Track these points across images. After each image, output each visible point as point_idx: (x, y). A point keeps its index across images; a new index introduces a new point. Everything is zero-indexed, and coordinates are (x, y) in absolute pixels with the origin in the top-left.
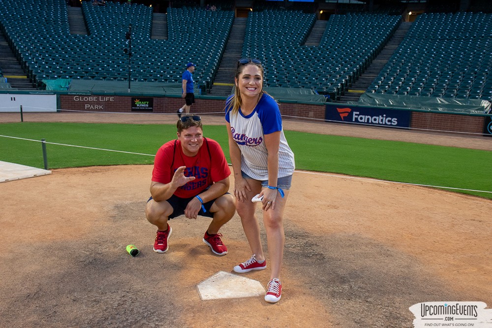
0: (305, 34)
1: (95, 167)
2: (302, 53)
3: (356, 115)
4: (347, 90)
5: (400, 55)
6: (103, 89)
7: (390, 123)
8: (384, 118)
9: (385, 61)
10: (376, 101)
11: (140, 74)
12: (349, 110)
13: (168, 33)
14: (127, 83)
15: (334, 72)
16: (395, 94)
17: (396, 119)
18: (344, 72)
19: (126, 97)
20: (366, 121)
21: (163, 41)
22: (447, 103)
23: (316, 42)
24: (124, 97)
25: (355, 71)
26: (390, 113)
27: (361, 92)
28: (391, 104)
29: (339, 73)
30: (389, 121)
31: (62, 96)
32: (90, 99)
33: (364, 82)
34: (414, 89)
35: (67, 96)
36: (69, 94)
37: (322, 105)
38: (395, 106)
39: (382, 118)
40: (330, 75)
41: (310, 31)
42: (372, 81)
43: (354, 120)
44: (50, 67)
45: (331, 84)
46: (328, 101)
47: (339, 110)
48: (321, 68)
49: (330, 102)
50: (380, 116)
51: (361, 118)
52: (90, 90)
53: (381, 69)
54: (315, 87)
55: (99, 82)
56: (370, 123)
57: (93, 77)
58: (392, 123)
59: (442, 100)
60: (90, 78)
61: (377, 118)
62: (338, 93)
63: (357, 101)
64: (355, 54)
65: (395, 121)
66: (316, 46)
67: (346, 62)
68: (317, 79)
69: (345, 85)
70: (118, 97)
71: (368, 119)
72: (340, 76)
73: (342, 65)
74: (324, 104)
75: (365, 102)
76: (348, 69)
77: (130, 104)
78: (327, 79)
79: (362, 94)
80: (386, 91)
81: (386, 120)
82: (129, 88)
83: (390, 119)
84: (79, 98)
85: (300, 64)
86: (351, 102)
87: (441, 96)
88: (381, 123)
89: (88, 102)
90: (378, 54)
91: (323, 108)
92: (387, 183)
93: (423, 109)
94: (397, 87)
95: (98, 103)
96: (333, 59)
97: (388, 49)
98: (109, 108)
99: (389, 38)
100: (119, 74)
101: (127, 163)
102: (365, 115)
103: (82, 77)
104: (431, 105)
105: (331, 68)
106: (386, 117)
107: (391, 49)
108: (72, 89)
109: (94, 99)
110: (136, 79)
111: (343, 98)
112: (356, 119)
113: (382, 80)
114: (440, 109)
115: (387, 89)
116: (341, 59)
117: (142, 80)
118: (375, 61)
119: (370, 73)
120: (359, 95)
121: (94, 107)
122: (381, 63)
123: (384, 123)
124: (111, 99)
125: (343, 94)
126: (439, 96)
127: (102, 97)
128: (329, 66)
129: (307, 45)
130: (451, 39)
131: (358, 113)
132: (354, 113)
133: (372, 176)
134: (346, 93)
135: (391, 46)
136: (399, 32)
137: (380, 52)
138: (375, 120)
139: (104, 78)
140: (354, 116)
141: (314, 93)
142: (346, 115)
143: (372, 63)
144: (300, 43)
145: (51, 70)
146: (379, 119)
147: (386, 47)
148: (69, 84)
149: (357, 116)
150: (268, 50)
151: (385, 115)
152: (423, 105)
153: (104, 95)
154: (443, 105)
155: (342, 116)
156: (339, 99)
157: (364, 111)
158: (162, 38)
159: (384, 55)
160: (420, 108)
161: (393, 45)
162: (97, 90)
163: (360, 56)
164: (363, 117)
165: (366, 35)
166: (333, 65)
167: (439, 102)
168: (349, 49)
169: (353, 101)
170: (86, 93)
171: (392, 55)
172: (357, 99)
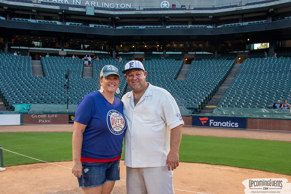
0: (177, 73)
1: (38, 164)
2: (181, 84)
3: (212, 121)
4: (205, 106)
5: (236, 83)
6: (51, 110)
7: (233, 126)
8: (230, 123)
9: (227, 87)
10: (224, 112)
11: (75, 99)
12: (207, 119)
13: (93, 75)
14: (66, 105)
15: (196, 95)
16: (235, 108)
17: (237, 124)
18: (202, 95)
19: (65, 115)
20: (218, 126)
21: (90, 79)
22: (269, 112)
23: (184, 77)
24: (64, 115)
25: (209, 94)
26: (233, 119)
27: (214, 107)
28: (233, 114)
29: (199, 96)
30: (233, 125)
31: (24, 115)
32: (43, 116)
33: (215, 100)
34: (247, 104)
35: (27, 115)
36: (28, 113)
37: (189, 116)
38: (236, 115)
39: (228, 123)
40: (194, 97)
41: (180, 71)
42: (220, 100)
43: (210, 125)
44: (19, 97)
45: (195, 103)
46: (193, 113)
47: (201, 119)
48: (188, 93)
49: (195, 114)
50: (227, 122)
51: (215, 124)
52: (42, 110)
53: (225, 93)
54: (185, 105)
55: (49, 105)
56: (221, 127)
57: (45, 102)
58: (235, 126)
59: (266, 110)
60: (43, 103)
61: (225, 123)
62: (199, 108)
63: (211, 113)
64: (208, 83)
65: (237, 125)
66: (184, 80)
67: (203, 89)
68: (185, 100)
69: (203, 103)
70: (60, 115)
71: (220, 124)
72: (200, 97)
73: (201, 91)
74: (191, 115)
75: (216, 113)
76: (205, 93)
77: (68, 119)
78: (192, 100)
79: (214, 108)
80: (229, 106)
81: (231, 125)
82: (67, 109)
83: (234, 123)
84: (35, 116)
85: (175, 91)
86: (208, 114)
87: (264, 108)
88: (228, 126)
89: (41, 118)
90: (222, 83)
91: (191, 118)
92: (237, 169)
93: (254, 116)
94: (236, 103)
95: (47, 119)
96: (195, 87)
97: (229, 80)
98: (55, 121)
99: (228, 73)
100: (62, 100)
101: (60, 160)
102: (217, 121)
103: (38, 102)
104: (258, 114)
105: (194, 93)
106: (231, 123)
107: (230, 80)
108: (31, 110)
109: (45, 116)
110: (72, 103)
111: (202, 111)
112: (212, 124)
113: (226, 99)
114: (265, 116)
115: (230, 105)
116: (200, 87)
117: (76, 103)
118: (221, 88)
119: (218, 95)
120: (213, 109)
121: (45, 121)
122: (225, 89)
123: (230, 126)
124: (56, 116)
125: (202, 109)
126: (263, 108)
127: (50, 115)
128: (192, 92)
129: (178, 79)
130: (266, 73)
131: (213, 120)
132: (211, 120)
133: (227, 165)
134: (205, 108)
135: (230, 78)
136: (234, 70)
137: (224, 82)
138: (224, 124)
139: (52, 103)
140: (211, 123)
141: (184, 109)
142: (205, 122)
143: (219, 89)
144: (174, 78)
145: (19, 99)
146: (226, 124)
147: (227, 79)
148: (30, 107)
149: (212, 123)
150: (154, 83)
151: (230, 121)
152: (253, 113)
153: (51, 113)
154: (266, 114)
155: (203, 122)
156: (200, 112)
157: (217, 119)
158: (89, 77)
159: (226, 83)
160: (252, 116)
161: (231, 77)
162: (47, 110)
163: (212, 85)
164: (216, 123)
165: (214, 72)
166: (195, 91)
167: (264, 112)
168: (204, 81)
169: (209, 113)
170: (40, 113)
171: (231, 83)
172: (211, 111)
